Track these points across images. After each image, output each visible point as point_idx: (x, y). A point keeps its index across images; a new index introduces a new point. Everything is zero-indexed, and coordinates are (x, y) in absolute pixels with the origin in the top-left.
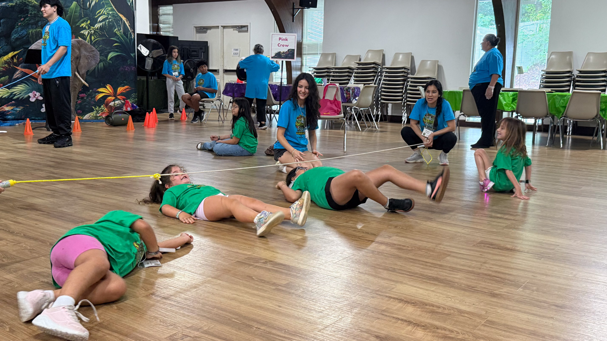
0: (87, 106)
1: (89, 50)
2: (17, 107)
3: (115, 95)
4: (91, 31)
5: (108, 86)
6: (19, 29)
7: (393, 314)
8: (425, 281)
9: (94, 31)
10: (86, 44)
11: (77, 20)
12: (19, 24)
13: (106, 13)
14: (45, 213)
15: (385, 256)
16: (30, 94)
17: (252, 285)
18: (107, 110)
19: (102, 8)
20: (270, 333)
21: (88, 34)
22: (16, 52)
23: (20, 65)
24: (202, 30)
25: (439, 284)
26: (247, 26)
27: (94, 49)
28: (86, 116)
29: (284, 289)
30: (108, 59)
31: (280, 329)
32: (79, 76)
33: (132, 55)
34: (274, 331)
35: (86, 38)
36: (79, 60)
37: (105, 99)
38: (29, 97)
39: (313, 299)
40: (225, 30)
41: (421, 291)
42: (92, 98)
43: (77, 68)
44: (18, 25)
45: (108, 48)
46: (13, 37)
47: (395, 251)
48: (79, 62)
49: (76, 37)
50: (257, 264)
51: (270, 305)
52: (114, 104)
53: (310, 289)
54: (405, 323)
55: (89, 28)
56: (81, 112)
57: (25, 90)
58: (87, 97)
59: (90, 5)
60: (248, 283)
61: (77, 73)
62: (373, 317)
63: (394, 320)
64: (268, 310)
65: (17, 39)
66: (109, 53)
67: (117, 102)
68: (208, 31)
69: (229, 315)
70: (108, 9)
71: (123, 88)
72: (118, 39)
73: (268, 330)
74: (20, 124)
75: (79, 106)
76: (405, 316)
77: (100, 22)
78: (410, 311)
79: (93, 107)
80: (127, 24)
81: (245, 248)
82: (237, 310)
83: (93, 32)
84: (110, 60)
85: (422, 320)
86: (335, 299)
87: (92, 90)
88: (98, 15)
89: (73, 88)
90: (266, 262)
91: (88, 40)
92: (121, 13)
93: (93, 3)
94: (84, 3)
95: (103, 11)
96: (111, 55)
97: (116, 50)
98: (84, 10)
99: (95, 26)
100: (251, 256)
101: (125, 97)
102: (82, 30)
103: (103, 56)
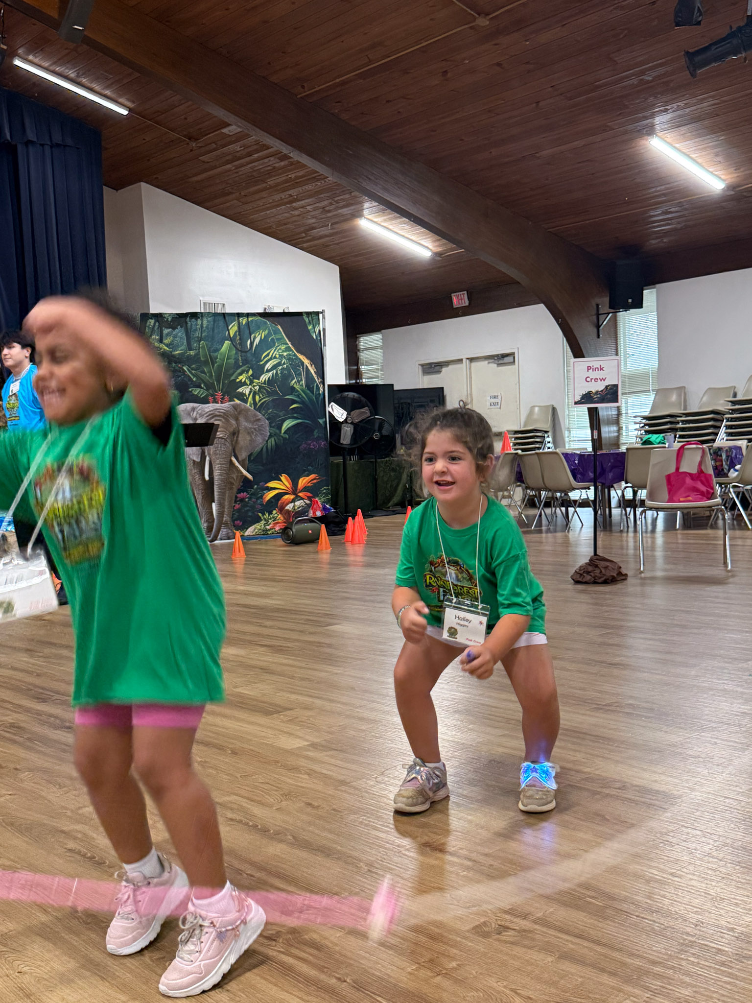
0: (250, 514)
1: (252, 419)
3: (294, 491)
4: (254, 386)
5: (283, 477)
9: (260, 386)
10: (248, 410)
11: (231, 371)
13: (277, 356)
18: (282, 518)
19: (270, 348)
21: (250, 392)
24: (433, 368)
26: (513, 354)
27: (260, 416)
28: (250, 529)
30: (283, 431)
32: (237, 464)
33: (321, 421)
35: (248, 399)
36: (237, 437)
37: (278, 500)
40: (474, 365)
42: (257, 499)
43: (234, 450)
45: (281, 414)
48: (237, 440)
49: (231, 400)
52: (294, 506)
55: (251, 382)
56: (241, 523)
58: (250, 498)
59: (252, 344)
61: (233, 459)
66: (283, 421)
67: (298, 503)
68: (444, 370)
70: (280, 349)
71: (307, 479)
72: (298, 396)
75: (237, 514)
77: (268, 371)
79: (260, 515)
80: (312, 370)
83: (257, 388)
84: (286, 432)
87: (258, 485)
88: (265, 360)
89: (227, 483)
90: (623, 788)
91: (250, 403)
92: (302, 353)
93: (257, 341)
94: (243, 342)
95: (272, 352)
96: (287, 424)
97: (295, 415)
98: (243, 354)
99: (261, 379)
100: (592, 775)
101: (312, 493)
102: (241, 387)
103: (274, 427)
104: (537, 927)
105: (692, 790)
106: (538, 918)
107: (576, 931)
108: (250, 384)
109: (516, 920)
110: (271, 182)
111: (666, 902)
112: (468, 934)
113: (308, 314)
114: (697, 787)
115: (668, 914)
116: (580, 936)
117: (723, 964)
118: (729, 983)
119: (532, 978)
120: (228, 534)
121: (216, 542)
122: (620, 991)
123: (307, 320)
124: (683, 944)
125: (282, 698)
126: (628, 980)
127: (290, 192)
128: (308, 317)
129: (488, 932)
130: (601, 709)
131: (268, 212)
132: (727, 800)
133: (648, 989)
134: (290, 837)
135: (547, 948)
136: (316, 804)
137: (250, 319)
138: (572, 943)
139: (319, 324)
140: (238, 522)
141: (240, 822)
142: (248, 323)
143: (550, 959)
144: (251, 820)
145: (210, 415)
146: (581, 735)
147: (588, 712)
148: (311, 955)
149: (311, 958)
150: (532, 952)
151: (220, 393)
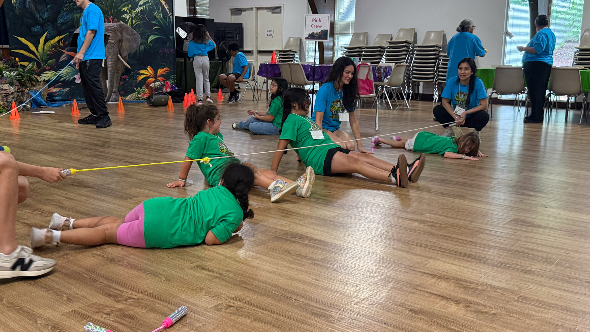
0: (129, 88)
1: (131, 34)
2: (63, 89)
3: (155, 76)
4: (132, 14)
5: (149, 68)
6: (65, 14)
7: (426, 288)
8: (458, 257)
10: (127, 28)
11: (118, 5)
12: (65, 9)
14: (95, 190)
15: (418, 233)
16: (76, 76)
17: (290, 259)
18: (148, 91)
20: (308, 305)
21: (130, 18)
22: (62, 37)
23: (66, 49)
24: (237, 12)
25: (472, 260)
26: (280, 7)
27: (135, 32)
28: (128, 97)
29: (320, 263)
30: (149, 42)
31: (318, 302)
32: (121, 59)
33: (171, 37)
34: (312, 303)
35: (128, 21)
36: (122, 43)
37: (146, 81)
38: (75, 79)
39: (348, 274)
40: (259, 11)
41: (454, 267)
42: (133, 80)
43: (120, 51)
44: (63, 10)
45: (148, 31)
46: (59, 22)
47: (428, 229)
48: (121, 45)
49: (118, 21)
50: (294, 240)
51: (308, 278)
52: (155, 85)
53: (346, 264)
54: (439, 298)
55: (130, 12)
56: (124, 93)
57: (71, 72)
58: (129, 79)
60: (286, 257)
61: (119, 56)
62: (407, 292)
63: (428, 295)
64: (305, 283)
65: (63, 24)
66: (149, 36)
67: (157, 83)
68: (243, 13)
69: (269, 287)
71: (162, 70)
72: (158, 22)
73: (306, 302)
74: (67, 104)
75: (121, 87)
76: (438, 291)
77: (141, 6)
78: (443, 286)
79: (135, 88)
80: (166, 7)
81: (282, 224)
82: (276, 283)
83: (134, 15)
84: (150, 42)
85: (456, 295)
86: (370, 274)
87: (134, 72)
89: (116, 70)
90: (302, 238)
91: (129, 24)
96: (151, 38)
97: (156, 33)
99: (136, 11)
100: (288, 232)
101: (165, 78)
102: (124, 14)
103: (143, 39)
104: (245, 305)
105: (334, 239)
106: (248, 301)
107: (264, 307)
109: (236, 302)
112: (210, 310)
115: (310, 298)
116: (266, 310)
119: (238, 330)
120: (116, 98)
121: (109, 102)
129: (221, 308)
134: (126, 263)
135: (249, 316)
138: (261, 313)
140: (122, 92)
141: (100, 255)
143: (249, 321)
144: (106, 254)
148: (128, 322)
149: (127, 323)
150: (241, 317)
151: (111, 17)
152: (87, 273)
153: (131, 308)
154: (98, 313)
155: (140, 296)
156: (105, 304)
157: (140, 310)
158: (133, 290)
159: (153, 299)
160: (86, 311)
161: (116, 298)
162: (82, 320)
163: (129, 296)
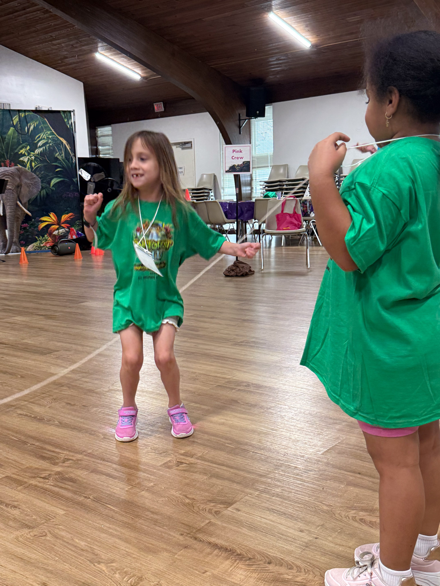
0: (30, 237)
1: (30, 178)
3: (59, 223)
4: (31, 157)
5: (52, 215)
9: (35, 156)
10: (26, 172)
11: (15, 147)
13: (45, 138)
17: (239, 409)
18: (51, 240)
19: (40, 132)
21: (28, 161)
26: (191, 142)
27: (35, 176)
28: (30, 246)
30: (51, 186)
32: (21, 206)
33: (74, 180)
34: (273, 455)
35: (26, 165)
36: (20, 189)
37: (48, 228)
42: (35, 228)
43: (18, 197)
45: (50, 174)
48: (20, 191)
49: (16, 165)
50: (239, 388)
52: (58, 233)
55: (29, 154)
56: (24, 243)
58: (30, 227)
59: (28, 129)
60: (234, 407)
61: (18, 203)
64: (260, 433)
66: (52, 179)
67: (61, 231)
69: (222, 440)
70: (47, 133)
71: (67, 216)
72: (60, 163)
73: (266, 454)
75: (22, 237)
77: (40, 147)
79: (37, 237)
80: (68, 148)
82: (228, 435)
83: (33, 158)
84: (53, 186)
87: (35, 219)
88: (38, 140)
89: (15, 218)
90: (248, 385)
91: (28, 167)
92: (61, 137)
93: (32, 128)
94: (22, 128)
95: (42, 135)
96: (54, 181)
97: (59, 176)
98: (23, 136)
99: (36, 152)
100: (231, 380)
101: (69, 224)
102: (22, 157)
103: (45, 183)
104: (199, 461)
105: (284, 385)
106: (200, 456)
107: (220, 462)
108: (28, 155)
109: (187, 458)
110: (39, 27)
111: (268, 444)
112: (160, 468)
113: (64, 112)
114: (287, 383)
115: (270, 450)
116: (223, 465)
117: (298, 475)
118: (301, 484)
119: (195, 489)
120: (16, 249)
121: (9, 254)
122: (243, 492)
123: (63, 116)
124: (276, 465)
125: (52, 345)
126: (247, 486)
127: (50, 34)
128: (64, 114)
129: (171, 466)
130: (237, 344)
131: (37, 46)
132: (302, 390)
133: (257, 490)
134: (57, 422)
135: (204, 472)
136: (73, 403)
137: (27, 114)
138: (217, 468)
139: (71, 119)
140: (23, 242)
141: (26, 415)
142: (25, 116)
143: (205, 478)
144: (33, 414)
145: (2, 174)
146: (226, 359)
147: (230, 346)
148: (69, 485)
149: (69, 487)
150: (195, 474)
151: (8, 161)
152: (15, 435)
153: (70, 470)
154: (34, 477)
155: (79, 456)
156: (40, 467)
157: (82, 472)
158: (70, 451)
159: (93, 460)
160: (20, 476)
161: (53, 460)
162: (17, 487)
163: (66, 457)
